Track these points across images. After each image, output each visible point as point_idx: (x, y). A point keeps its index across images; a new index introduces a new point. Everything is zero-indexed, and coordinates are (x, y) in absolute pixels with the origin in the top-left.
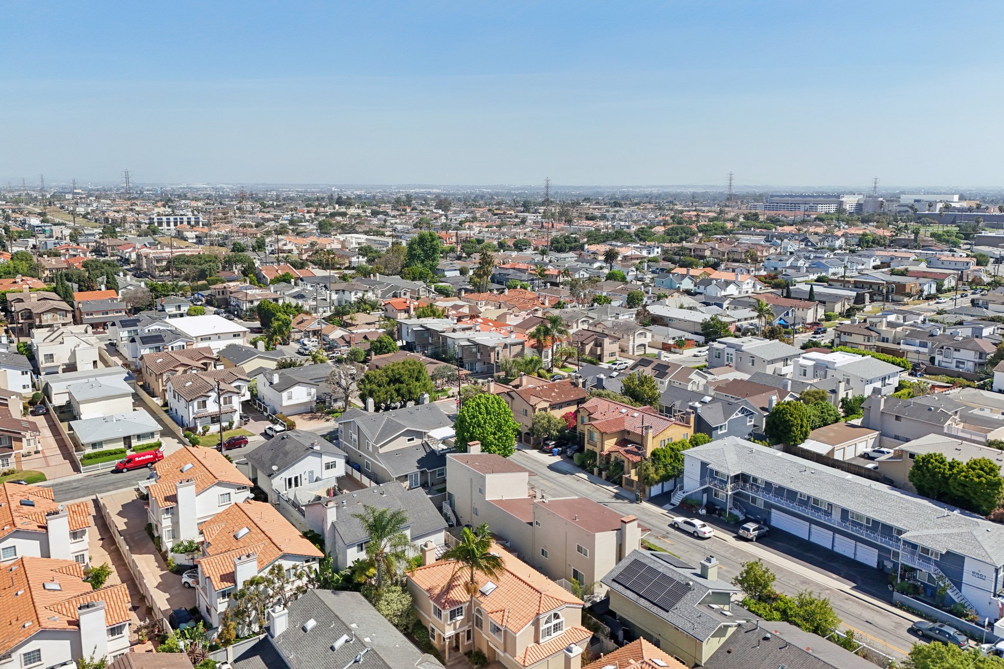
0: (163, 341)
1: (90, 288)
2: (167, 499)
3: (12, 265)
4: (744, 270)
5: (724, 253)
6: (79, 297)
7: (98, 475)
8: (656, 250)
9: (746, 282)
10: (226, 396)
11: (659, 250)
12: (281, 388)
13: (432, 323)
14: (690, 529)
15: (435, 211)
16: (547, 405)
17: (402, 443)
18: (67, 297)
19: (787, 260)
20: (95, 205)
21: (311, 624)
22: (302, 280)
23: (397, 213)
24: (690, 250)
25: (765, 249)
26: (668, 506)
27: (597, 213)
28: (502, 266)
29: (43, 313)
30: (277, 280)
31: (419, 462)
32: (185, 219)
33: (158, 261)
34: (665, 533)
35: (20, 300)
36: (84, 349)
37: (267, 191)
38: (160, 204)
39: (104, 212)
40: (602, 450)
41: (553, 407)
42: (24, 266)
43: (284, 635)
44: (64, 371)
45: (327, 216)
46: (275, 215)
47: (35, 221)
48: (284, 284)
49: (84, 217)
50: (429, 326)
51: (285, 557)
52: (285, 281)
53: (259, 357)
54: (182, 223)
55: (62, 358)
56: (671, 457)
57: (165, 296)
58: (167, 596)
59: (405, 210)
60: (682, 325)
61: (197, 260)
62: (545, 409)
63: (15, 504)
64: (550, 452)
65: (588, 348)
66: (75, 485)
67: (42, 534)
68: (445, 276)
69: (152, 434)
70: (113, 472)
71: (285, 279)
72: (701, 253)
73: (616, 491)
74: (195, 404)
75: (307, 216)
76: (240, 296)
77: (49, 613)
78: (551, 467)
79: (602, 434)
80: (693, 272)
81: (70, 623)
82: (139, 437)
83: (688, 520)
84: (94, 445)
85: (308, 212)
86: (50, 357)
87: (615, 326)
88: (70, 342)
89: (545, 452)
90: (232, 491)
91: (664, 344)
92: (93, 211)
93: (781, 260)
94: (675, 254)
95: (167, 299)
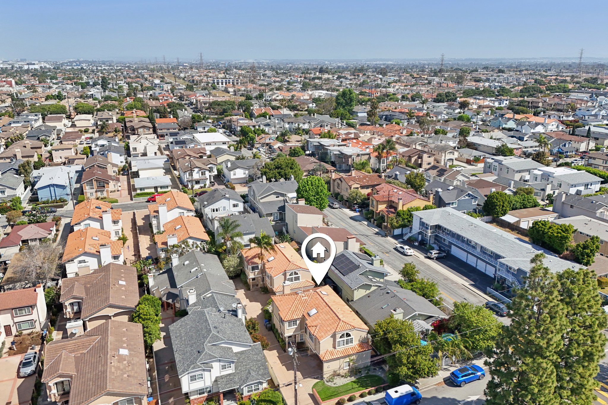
0: (185, 144)
1: (165, 117)
2: (155, 212)
3: (133, 104)
4: (556, 116)
5: (551, 105)
6: (159, 121)
7: (140, 202)
8: (505, 102)
9: (551, 124)
10: (203, 171)
11: (507, 102)
12: (230, 170)
13: (325, 142)
14: (402, 250)
15: (377, 76)
16: (359, 186)
17: (273, 198)
18: (152, 120)
19: (592, 110)
20: (190, 73)
21: (187, 263)
22: (273, 116)
23: (353, 77)
24: (529, 102)
25: (583, 102)
26: (401, 240)
27: (484, 77)
28: (394, 110)
29: (139, 128)
30: (261, 116)
31: (279, 208)
32: (231, 81)
33: (205, 104)
34: (388, 251)
35: (131, 121)
36: (150, 146)
37: (287, 64)
38: (222, 72)
39: (193, 77)
40: (377, 210)
41: (363, 187)
42: (139, 105)
43: (176, 266)
44: (141, 156)
45: (310, 80)
46: (282, 79)
47: (157, 81)
48: (262, 118)
49: (184, 79)
50: (322, 143)
51: (191, 238)
52: (263, 116)
53: (227, 154)
54: (229, 83)
55: (140, 150)
56: (408, 215)
57: (199, 122)
58: (149, 252)
59: (358, 76)
60: (486, 149)
61: (224, 104)
62: (357, 188)
63: (93, 207)
64: (355, 210)
65: (413, 160)
66: (129, 205)
67: (100, 220)
68: (358, 116)
69: (167, 187)
70: (146, 202)
71: (264, 115)
72: (535, 104)
73: (378, 231)
74: (187, 174)
75: (299, 79)
76: (236, 123)
77: (90, 247)
78: (351, 218)
79: (377, 201)
80: (517, 117)
81: (97, 251)
82: (161, 187)
83: (402, 246)
84: (141, 189)
85: (301, 77)
86: (135, 149)
87: (436, 147)
88: (144, 142)
89: (352, 210)
90: (185, 212)
91: (467, 160)
92: (188, 76)
93: (588, 111)
94: (517, 105)
95: (199, 124)
